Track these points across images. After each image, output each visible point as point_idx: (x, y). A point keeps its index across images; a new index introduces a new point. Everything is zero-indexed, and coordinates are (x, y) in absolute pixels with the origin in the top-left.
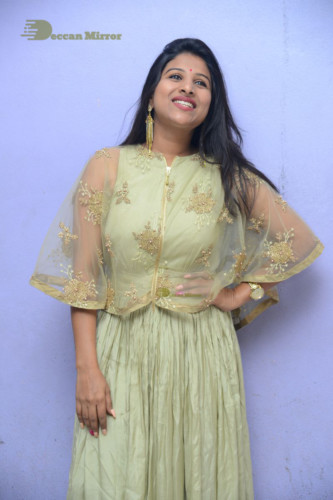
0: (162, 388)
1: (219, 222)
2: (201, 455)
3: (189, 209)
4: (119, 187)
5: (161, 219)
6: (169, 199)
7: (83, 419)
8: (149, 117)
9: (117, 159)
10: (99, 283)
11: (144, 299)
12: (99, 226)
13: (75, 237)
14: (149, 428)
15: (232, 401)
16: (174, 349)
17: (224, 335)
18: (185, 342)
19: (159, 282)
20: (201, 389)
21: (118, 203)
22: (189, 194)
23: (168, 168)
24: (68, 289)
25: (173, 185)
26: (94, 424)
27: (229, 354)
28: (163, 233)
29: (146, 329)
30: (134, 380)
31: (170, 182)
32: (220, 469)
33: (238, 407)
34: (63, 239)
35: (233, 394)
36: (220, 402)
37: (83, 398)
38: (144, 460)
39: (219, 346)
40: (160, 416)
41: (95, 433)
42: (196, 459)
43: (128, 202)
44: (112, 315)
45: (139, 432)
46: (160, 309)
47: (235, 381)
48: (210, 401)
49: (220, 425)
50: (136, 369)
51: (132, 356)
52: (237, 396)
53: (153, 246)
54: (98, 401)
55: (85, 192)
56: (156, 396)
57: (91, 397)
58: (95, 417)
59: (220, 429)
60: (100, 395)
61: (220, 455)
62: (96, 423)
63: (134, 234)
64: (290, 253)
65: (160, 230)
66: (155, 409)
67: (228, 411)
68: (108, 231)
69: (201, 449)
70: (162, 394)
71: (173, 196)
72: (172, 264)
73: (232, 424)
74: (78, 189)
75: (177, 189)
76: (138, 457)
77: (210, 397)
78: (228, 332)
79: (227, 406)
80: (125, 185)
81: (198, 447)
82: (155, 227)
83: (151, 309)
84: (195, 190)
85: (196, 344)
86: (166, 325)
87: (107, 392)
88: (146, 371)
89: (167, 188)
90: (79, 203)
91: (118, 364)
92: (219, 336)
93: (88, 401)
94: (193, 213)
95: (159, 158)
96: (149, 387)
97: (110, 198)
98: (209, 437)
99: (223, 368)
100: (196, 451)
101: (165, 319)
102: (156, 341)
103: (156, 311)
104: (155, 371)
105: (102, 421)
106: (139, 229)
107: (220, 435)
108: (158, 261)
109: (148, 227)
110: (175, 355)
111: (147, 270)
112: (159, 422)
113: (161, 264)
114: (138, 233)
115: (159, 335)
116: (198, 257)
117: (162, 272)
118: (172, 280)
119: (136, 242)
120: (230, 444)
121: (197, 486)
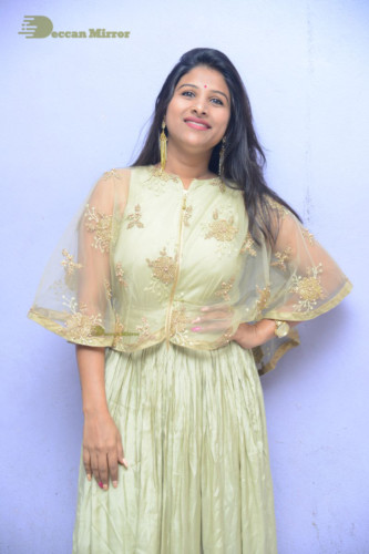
0: (177, 436)
1: (241, 253)
3: (208, 236)
4: (130, 210)
5: (178, 245)
6: (187, 225)
7: (90, 469)
8: (163, 134)
9: (128, 180)
10: (106, 317)
11: (158, 335)
12: (107, 254)
13: (80, 266)
14: (162, 479)
15: (255, 449)
16: (191, 391)
17: (245, 375)
18: (203, 383)
19: (173, 317)
20: (221, 437)
21: (130, 227)
22: (208, 219)
23: (186, 192)
24: (71, 323)
25: (190, 209)
26: (104, 475)
27: (251, 396)
28: (181, 260)
29: (160, 369)
30: (147, 427)
31: (187, 206)
32: (245, 526)
33: (261, 456)
34: (66, 269)
35: (255, 443)
36: (242, 449)
37: (92, 445)
38: (156, 516)
39: (241, 388)
40: (174, 466)
41: (105, 486)
42: (217, 514)
43: (141, 226)
44: (121, 354)
45: (151, 484)
46: (175, 346)
47: (257, 427)
48: (230, 449)
49: (243, 476)
50: (148, 414)
51: (143, 400)
52: (260, 443)
53: (167, 273)
54: (109, 449)
55: (93, 216)
56: (170, 444)
57: (101, 444)
58: (105, 467)
59: (243, 480)
60: (111, 443)
61: (244, 510)
62: (105, 475)
63: (148, 261)
64: (319, 289)
65: (177, 257)
66: (169, 458)
67: (251, 460)
68: (118, 258)
69: (222, 502)
70: (177, 442)
71: (190, 221)
72: (188, 297)
73: (256, 475)
74: (84, 213)
75: (195, 214)
76: (150, 512)
77: (230, 444)
78: (249, 373)
79: (249, 455)
80: (137, 208)
81: (220, 500)
82: (171, 253)
83: (164, 346)
84: (215, 216)
85: (214, 385)
86: (182, 364)
87: (118, 439)
88: (159, 415)
89: (185, 212)
90: (85, 229)
91: (128, 409)
92: (241, 376)
93: (97, 449)
94: (213, 239)
95: (175, 180)
96: (163, 435)
97: (120, 223)
98: (230, 488)
99: (244, 412)
100: (218, 504)
101: (180, 358)
102: (170, 383)
103: (171, 349)
104: (170, 415)
105: (113, 472)
106: (154, 257)
107: (244, 487)
108: (173, 292)
109: (163, 254)
110: (191, 398)
111: (160, 303)
112: (174, 473)
113: (177, 296)
114: (152, 260)
115: (174, 376)
116: (217, 290)
117: (178, 305)
118: (188, 314)
119: (151, 270)
120: (255, 496)
121: (219, 543)
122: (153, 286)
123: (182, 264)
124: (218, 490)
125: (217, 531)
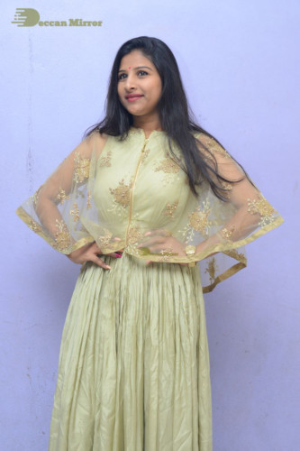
0: (129, 323)
2: (159, 380)
3: (158, 170)
5: (134, 177)
6: (143, 161)
20: (160, 325)
23: (147, 140)
25: (147, 152)
28: (134, 187)
30: (108, 315)
31: (146, 150)
32: (177, 398)
36: (179, 340)
40: (126, 346)
42: (153, 383)
43: (109, 166)
48: (168, 337)
49: (178, 360)
53: (124, 197)
55: (77, 159)
56: (124, 330)
59: (178, 363)
61: (177, 386)
63: (110, 189)
65: (131, 185)
69: (159, 376)
71: (146, 160)
72: (142, 216)
76: (110, 378)
77: (168, 332)
79: (183, 344)
80: (109, 153)
81: (156, 373)
82: (127, 183)
89: (144, 153)
94: (161, 172)
95: (140, 132)
96: (119, 322)
98: (167, 367)
100: (154, 376)
102: (125, 283)
104: (124, 308)
106: (115, 185)
107: (177, 368)
108: (130, 213)
109: (121, 184)
111: (122, 222)
112: (126, 351)
113: (134, 217)
114: (113, 188)
116: (164, 210)
117: (134, 224)
118: (142, 231)
119: (112, 196)
120: (185, 376)
121: (154, 406)
122: (114, 208)
123: (134, 191)
124: (154, 366)
125: (152, 396)
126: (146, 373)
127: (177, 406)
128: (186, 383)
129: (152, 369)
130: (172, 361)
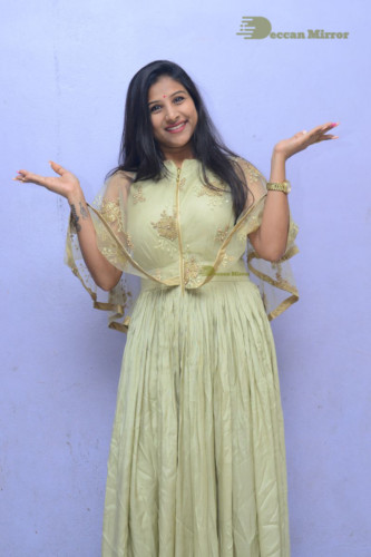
0: (192, 368)
2: (232, 429)
3: (201, 195)
5: (177, 206)
15: (264, 379)
16: (204, 330)
17: (254, 317)
18: (215, 324)
19: (186, 267)
20: (231, 368)
21: (134, 204)
25: (184, 180)
28: (179, 217)
30: (165, 363)
31: (181, 178)
32: (256, 445)
35: (265, 375)
36: (252, 379)
38: (175, 437)
39: (250, 328)
40: (191, 394)
42: (226, 434)
43: (143, 200)
45: (170, 411)
46: (188, 291)
50: (167, 352)
53: (170, 229)
56: (187, 376)
59: (254, 407)
63: (152, 224)
65: (175, 215)
67: (261, 389)
69: (232, 424)
70: (192, 374)
73: (266, 401)
76: (169, 435)
79: (259, 384)
81: (229, 422)
82: (170, 213)
86: (195, 307)
88: (176, 353)
89: (180, 182)
92: (249, 318)
94: (205, 195)
99: (253, 348)
100: (227, 426)
101: (194, 302)
102: (186, 323)
103: (185, 295)
104: (185, 352)
106: (157, 219)
107: (254, 412)
108: (180, 246)
109: (163, 215)
110: (204, 335)
111: (172, 257)
113: (184, 249)
114: (156, 222)
115: (188, 318)
116: (216, 236)
117: (187, 257)
119: (156, 231)
120: (264, 420)
121: (228, 459)
122: (163, 244)
123: (180, 221)
124: (226, 414)
125: (226, 448)
126: (217, 424)
127: (257, 455)
128: (266, 427)
129: (225, 418)
130: (246, 406)
